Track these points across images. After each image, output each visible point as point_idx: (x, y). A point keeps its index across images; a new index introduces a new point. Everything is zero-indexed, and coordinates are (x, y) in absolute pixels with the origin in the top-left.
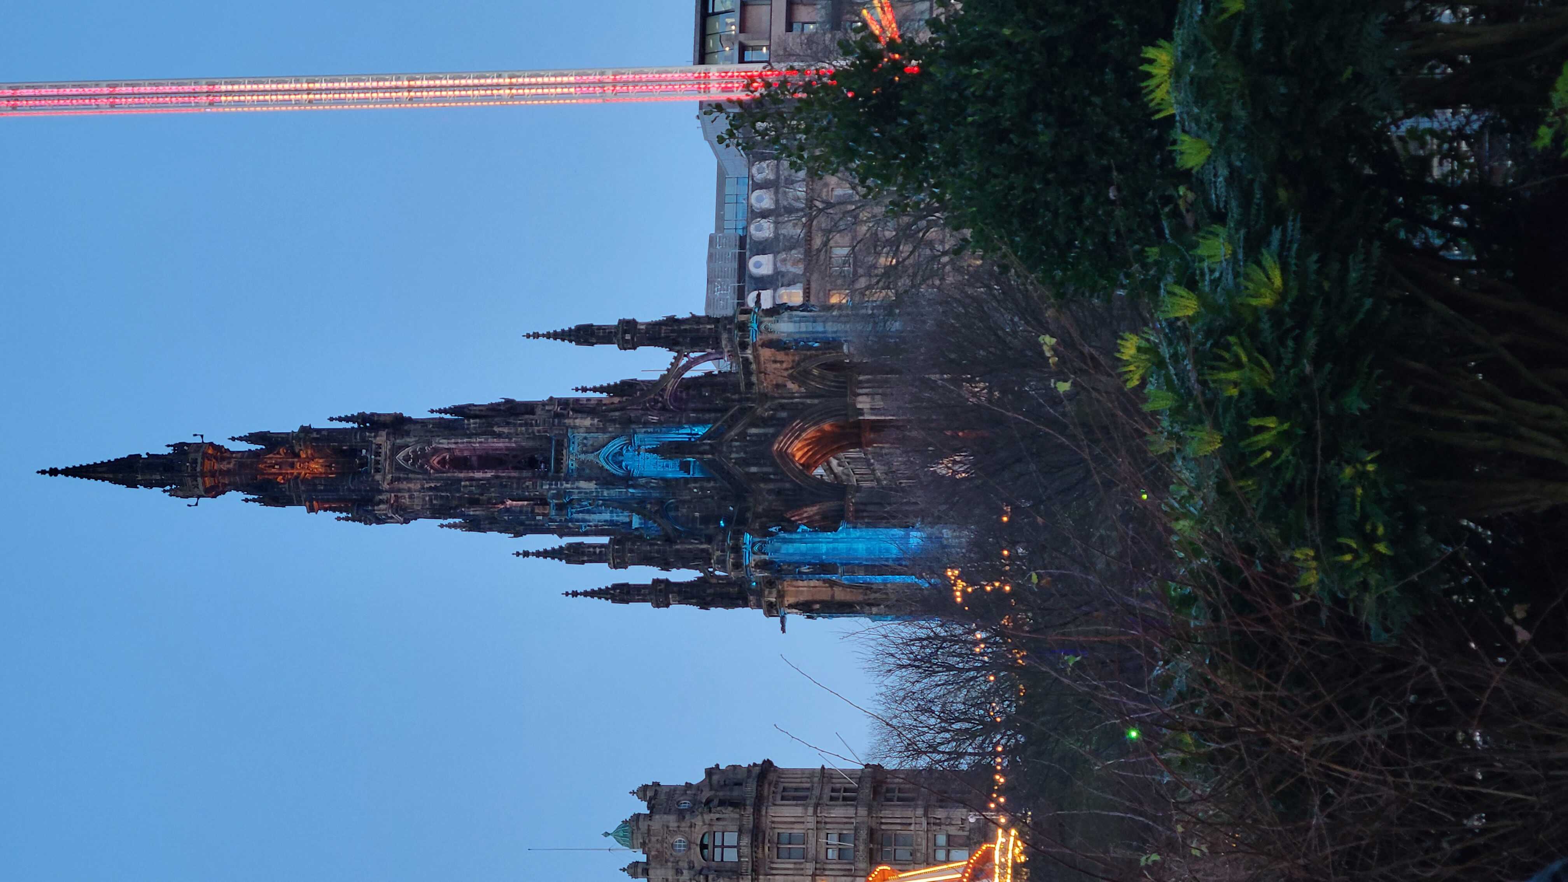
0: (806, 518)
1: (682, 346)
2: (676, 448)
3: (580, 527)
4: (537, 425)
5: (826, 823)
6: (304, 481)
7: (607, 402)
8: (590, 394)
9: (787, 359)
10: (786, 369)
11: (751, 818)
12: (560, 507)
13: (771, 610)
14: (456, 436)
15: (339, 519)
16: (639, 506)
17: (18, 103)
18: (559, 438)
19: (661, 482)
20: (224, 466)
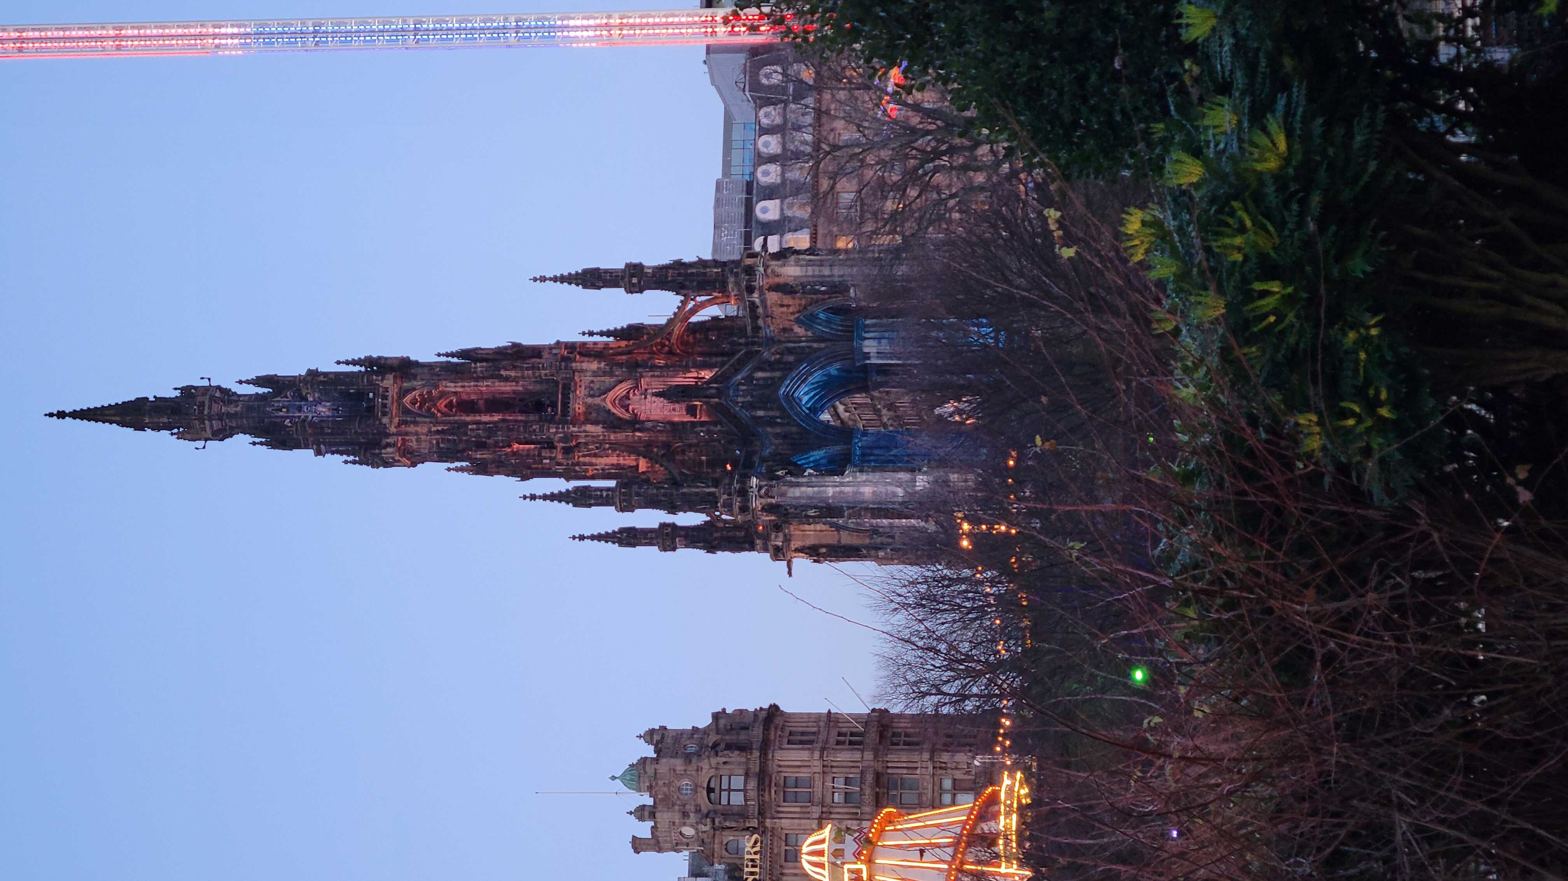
0: (813, 462)
1: (688, 289)
2: (683, 392)
3: (587, 471)
4: (544, 368)
5: (831, 767)
6: (312, 424)
7: (614, 346)
8: (596, 338)
9: (794, 303)
10: (792, 313)
11: (758, 761)
12: (567, 451)
13: (778, 554)
14: (463, 380)
15: (346, 462)
16: (645, 450)
17: (24, 45)
18: (566, 382)
19: (668, 426)
20: (232, 409)
